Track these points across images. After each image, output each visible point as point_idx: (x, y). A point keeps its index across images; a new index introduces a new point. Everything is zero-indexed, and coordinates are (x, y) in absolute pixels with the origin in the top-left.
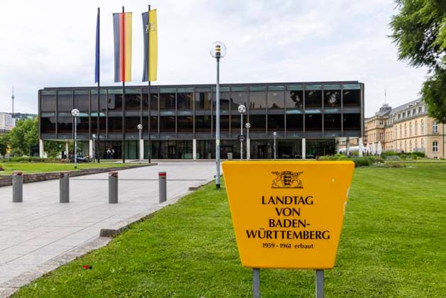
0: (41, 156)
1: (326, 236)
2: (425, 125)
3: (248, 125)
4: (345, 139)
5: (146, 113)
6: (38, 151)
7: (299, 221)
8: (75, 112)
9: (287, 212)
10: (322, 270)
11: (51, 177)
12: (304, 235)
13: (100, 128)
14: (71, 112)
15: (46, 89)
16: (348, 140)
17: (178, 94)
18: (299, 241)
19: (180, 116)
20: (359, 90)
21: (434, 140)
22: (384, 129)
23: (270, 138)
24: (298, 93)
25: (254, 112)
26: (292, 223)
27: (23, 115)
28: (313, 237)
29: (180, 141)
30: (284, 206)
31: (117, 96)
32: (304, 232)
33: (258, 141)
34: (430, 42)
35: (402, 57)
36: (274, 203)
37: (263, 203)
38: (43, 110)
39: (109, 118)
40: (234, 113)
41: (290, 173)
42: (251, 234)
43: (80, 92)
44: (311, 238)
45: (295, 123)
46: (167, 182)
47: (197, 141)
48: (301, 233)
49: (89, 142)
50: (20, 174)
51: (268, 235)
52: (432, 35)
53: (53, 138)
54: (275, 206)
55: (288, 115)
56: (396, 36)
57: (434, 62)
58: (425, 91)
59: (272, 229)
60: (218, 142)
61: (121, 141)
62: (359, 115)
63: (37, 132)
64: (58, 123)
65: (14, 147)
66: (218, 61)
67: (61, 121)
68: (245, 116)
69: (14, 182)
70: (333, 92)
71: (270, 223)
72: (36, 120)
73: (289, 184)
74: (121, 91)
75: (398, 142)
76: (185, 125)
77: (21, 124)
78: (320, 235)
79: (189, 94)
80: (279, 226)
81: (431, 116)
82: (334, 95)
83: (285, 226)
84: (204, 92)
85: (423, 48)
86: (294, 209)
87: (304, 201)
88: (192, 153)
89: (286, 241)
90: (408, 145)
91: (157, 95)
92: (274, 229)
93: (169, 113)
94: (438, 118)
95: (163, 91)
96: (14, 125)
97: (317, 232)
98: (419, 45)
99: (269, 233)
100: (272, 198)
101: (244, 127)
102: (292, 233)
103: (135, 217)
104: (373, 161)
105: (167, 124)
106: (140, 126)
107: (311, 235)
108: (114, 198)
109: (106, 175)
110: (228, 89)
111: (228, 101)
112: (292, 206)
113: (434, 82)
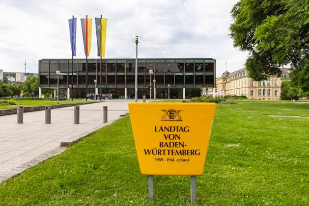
0: (40, 97)
1: (197, 152)
2: (247, 82)
3: (154, 81)
4: (206, 88)
5: (99, 74)
6: (38, 94)
7: (180, 143)
8: (58, 72)
9: (172, 137)
10: (195, 176)
11: (43, 108)
12: (183, 153)
13: (74, 81)
14: (55, 72)
15: (43, 60)
16: (207, 89)
17: (117, 64)
18: (179, 157)
19: (119, 76)
20: (213, 63)
21: (251, 90)
22: (225, 83)
23: (166, 88)
24: (181, 64)
25: (158, 74)
26: (175, 145)
27: (31, 74)
28: (189, 154)
29: (118, 89)
30: (170, 133)
31: (84, 64)
32: (183, 151)
33: (160, 89)
34: (250, 38)
35: (236, 46)
36: (163, 131)
37: (156, 131)
38: (41, 71)
39: (79, 76)
40: (147, 74)
41: (173, 111)
42: (147, 152)
43: (63, 62)
44: (188, 155)
45: (179, 80)
46: (108, 111)
47: (127, 89)
48: (181, 151)
49: (67, 89)
50: (21, 107)
51: (159, 152)
52: (251, 35)
53: (47, 87)
54: (164, 133)
55: (176, 76)
56: (232, 35)
57: (252, 49)
58: (247, 64)
59: (161, 149)
60: (136, 90)
61: (85, 89)
62: (213, 76)
63: (38, 83)
64: (50, 79)
65: (25, 91)
66: (137, 44)
67: (52, 78)
68: (153, 76)
69: (18, 112)
70: (199, 64)
71: (160, 144)
72: (38, 77)
73: (173, 118)
74: (85, 62)
75: (233, 90)
76: (121, 80)
77: (29, 79)
78: (193, 152)
79: (123, 63)
80: (166, 147)
81: (250, 77)
82: (200, 66)
83: (170, 147)
84: (131, 63)
85: (246, 41)
86: (176, 135)
87: (183, 130)
88: (124, 95)
89: (171, 157)
90: (238, 92)
91: (105, 64)
92: (163, 148)
93: (112, 74)
94: (254, 78)
95: (109, 62)
96: (26, 79)
97: (191, 150)
98: (244, 40)
99: (160, 151)
100: (161, 127)
101: (152, 82)
102: (175, 151)
103: (84, 133)
104: (220, 100)
105: (111, 80)
106: (95, 81)
107: (188, 152)
108: (77, 121)
109: (73, 108)
110: (144, 61)
111: (144, 68)
112: (175, 133)
113: (252, 59)
